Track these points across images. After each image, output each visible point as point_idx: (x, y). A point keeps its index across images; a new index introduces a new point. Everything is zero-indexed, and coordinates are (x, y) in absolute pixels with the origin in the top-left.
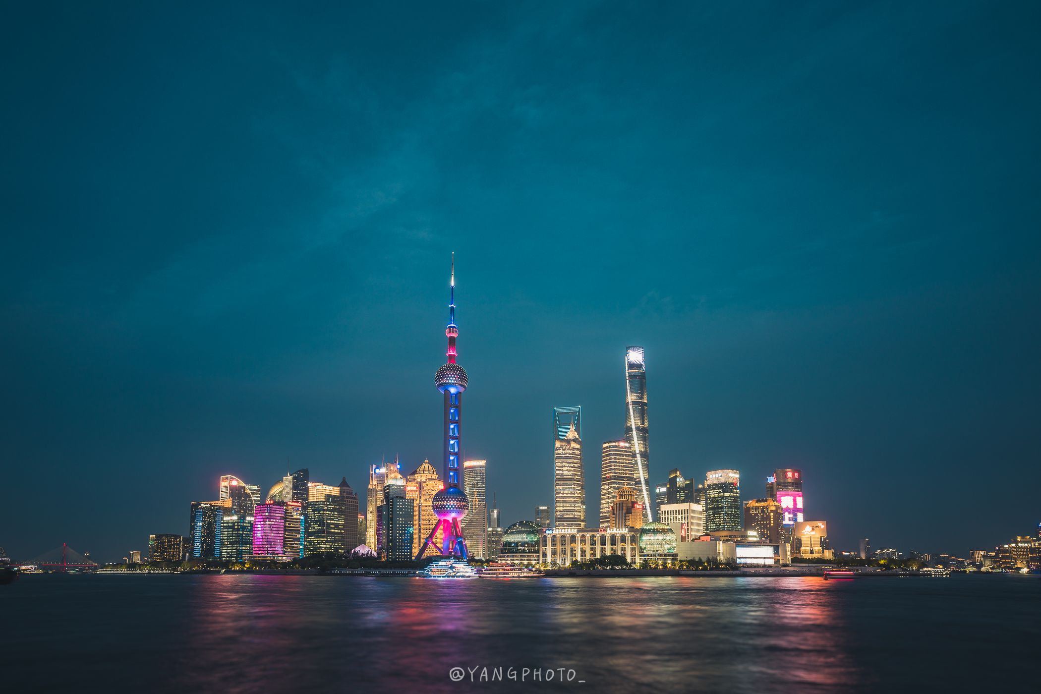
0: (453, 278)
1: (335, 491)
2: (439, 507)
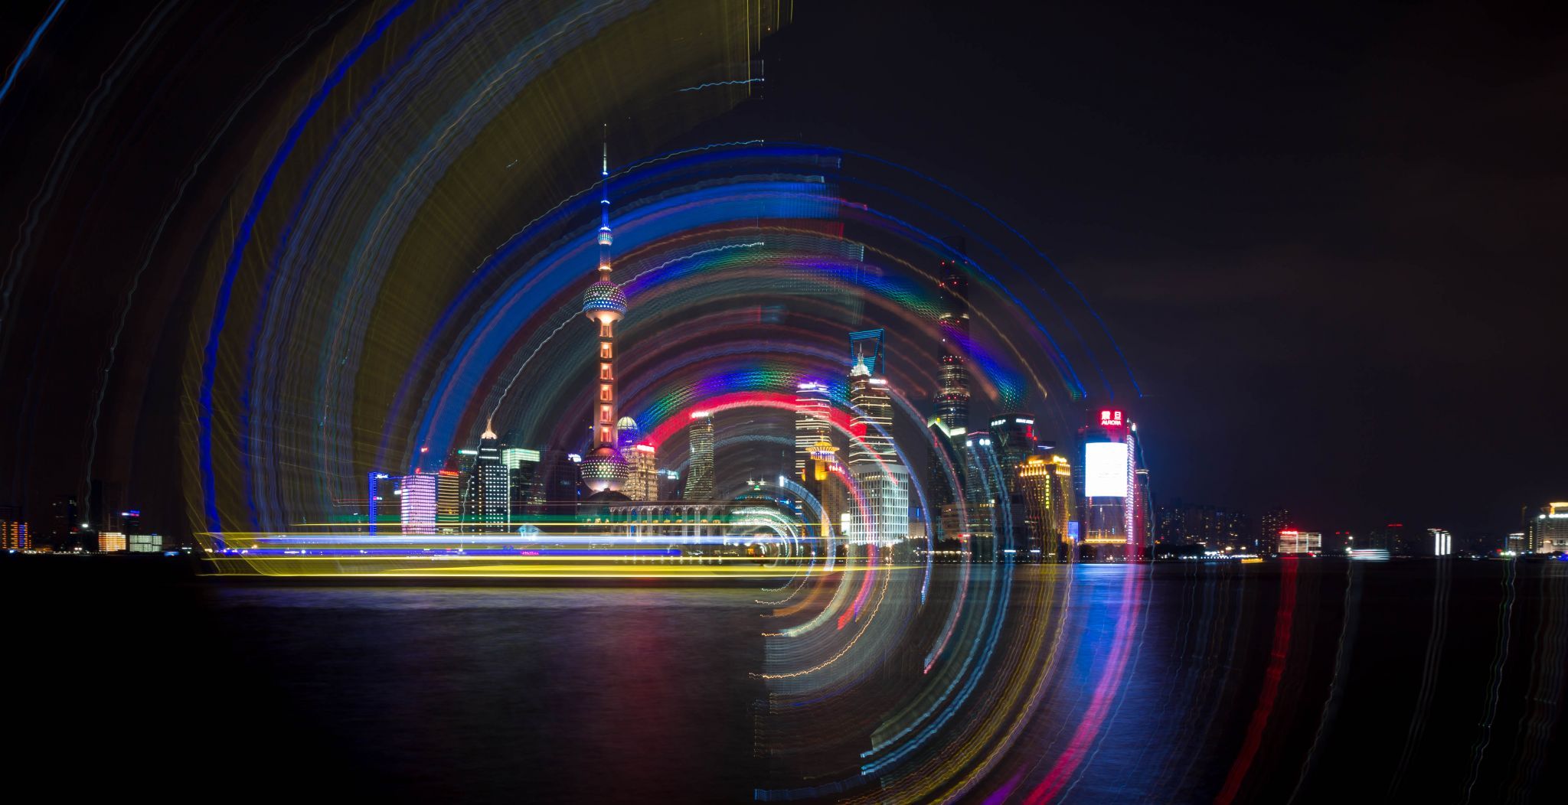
0: (605, 162)
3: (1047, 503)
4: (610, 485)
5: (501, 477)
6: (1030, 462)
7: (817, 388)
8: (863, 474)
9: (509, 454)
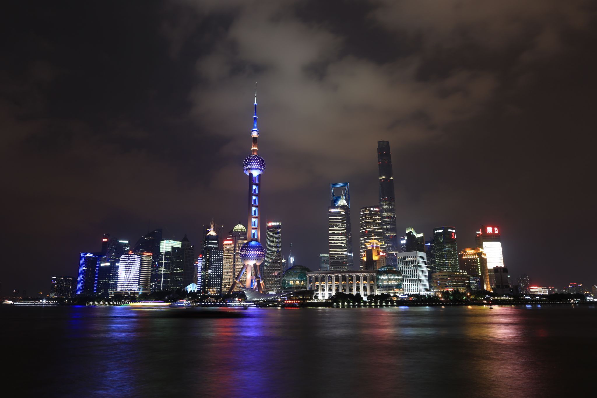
0: (256, 99)
1: (178, 244)
2: (244, 256)
3: (480, 272)
4: (257, 262)
5: (219, 257)
6: (467, 251)
7: (340, 212)
8: (406, 257)
9: (165, 243)
